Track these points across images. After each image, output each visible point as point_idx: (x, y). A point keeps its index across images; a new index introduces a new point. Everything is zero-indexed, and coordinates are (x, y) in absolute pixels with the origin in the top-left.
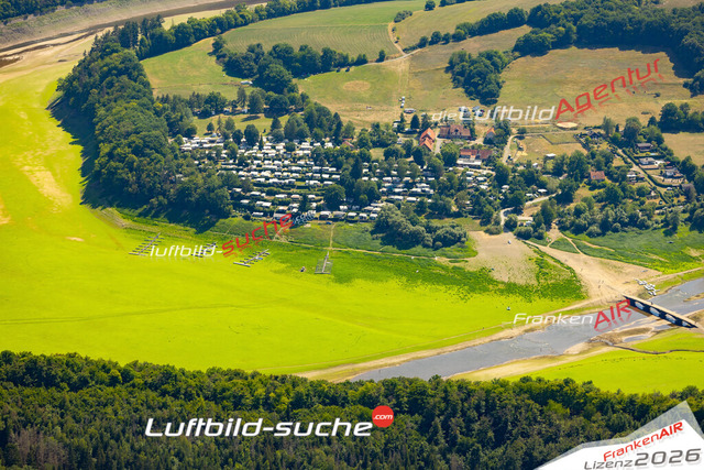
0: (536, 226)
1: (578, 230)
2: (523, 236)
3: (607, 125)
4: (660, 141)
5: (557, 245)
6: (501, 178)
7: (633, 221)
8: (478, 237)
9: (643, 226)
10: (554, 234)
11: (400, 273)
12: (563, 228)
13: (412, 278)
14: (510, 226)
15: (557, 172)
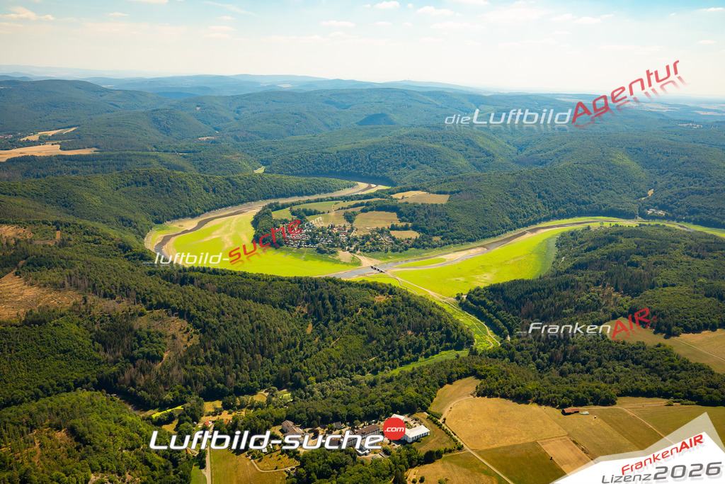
0: (354, 250)
1: (364, 251)
2: (351, 252)
3: (377, 228)
4: (389, 232)
8: (340, 252)
9: (380, 251)
10: (359, 252)
14: (348, 250)
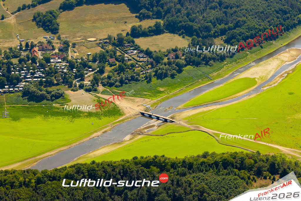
0: (93, 85)
1: (111, 85)
2: (88, 91)
3: (109, 38)
4: (133, 42)
5: (103, 92)
6: (71, 66)
7: (133, 79)
8: (69, 93)
10: (101, 88)
11: (40, 113)
12: (104, 85)
13: (46, 115)
14: (81, 87)
15: (94, 61)
